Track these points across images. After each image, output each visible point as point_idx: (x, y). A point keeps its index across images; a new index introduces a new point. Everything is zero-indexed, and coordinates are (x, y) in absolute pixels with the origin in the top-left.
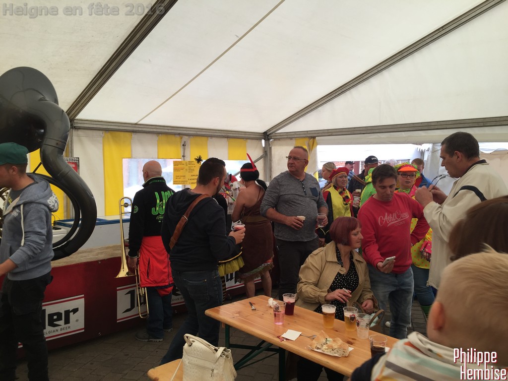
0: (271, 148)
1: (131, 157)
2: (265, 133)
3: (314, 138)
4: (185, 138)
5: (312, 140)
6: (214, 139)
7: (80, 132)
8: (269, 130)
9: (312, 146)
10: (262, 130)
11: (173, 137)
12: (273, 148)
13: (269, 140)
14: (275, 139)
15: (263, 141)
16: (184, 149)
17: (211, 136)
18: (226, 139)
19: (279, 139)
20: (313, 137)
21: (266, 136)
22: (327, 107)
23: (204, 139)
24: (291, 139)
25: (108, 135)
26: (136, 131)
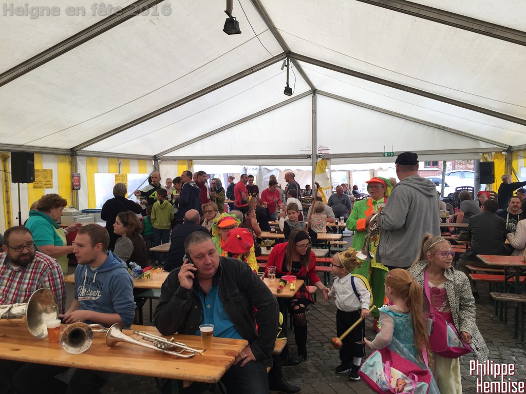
0: (159, 166)
1: (97, 173)
2: (155, 156)
3: (192, 160)
4: (121, 160)
5: (190, 162)
6: (132, 160)
7: (81, 158)
8: (158, 154)
9: (191, 165)
11: (114, 160)
12: (160, 166)
13: (157, 160)
14: (162, 160)
15: (153, 161)
16: (119, 167)
17: (131, 159)
18: (137, 161)
19: (165, 160)
21: (155, 158)
22: (199, 143)
23: (128, 160)
24: (175, 160)
25: (88, 159)
26: (99, 157)
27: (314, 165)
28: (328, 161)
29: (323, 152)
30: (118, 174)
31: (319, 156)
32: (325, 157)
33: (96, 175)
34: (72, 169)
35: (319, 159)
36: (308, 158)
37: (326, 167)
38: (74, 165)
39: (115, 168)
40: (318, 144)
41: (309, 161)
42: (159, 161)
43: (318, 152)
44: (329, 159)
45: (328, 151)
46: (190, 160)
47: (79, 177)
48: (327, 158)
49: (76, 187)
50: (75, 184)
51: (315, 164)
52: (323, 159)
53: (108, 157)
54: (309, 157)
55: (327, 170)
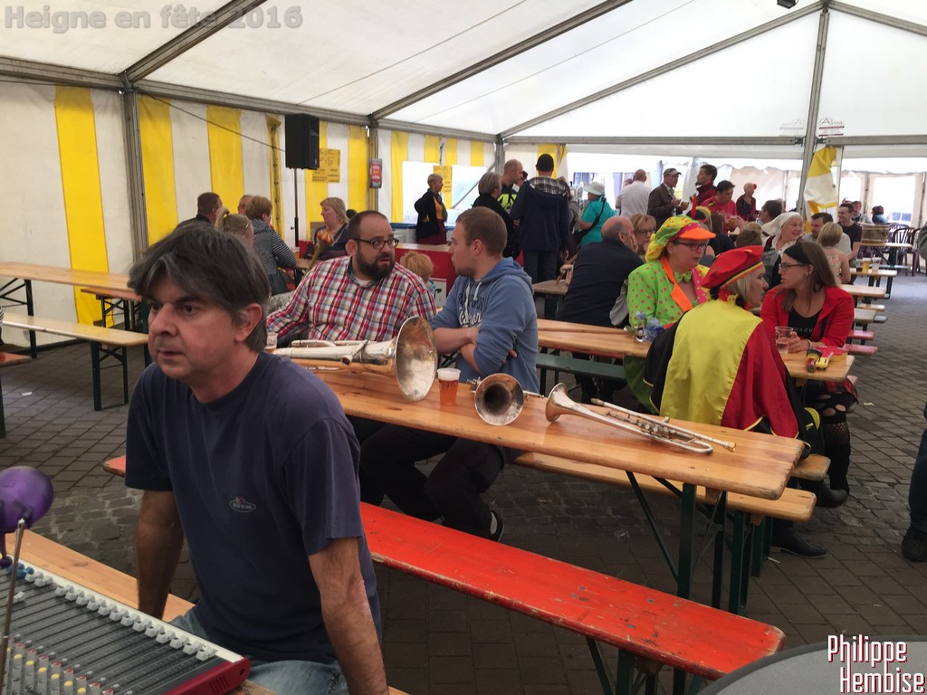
1: (407, 160)
2: (499, 136)
3: (564, 145)
4: (444, 140)
5: (561, 147)
6: (462, 143)
7: (384, 132)
8: (505, 132)
9: (561, 155)
10: (496, 132)
11: (433, 138)
13: (502, 143)
14: (510, 144)
16: (441, 152)
17: (460, 138)
18: (468, 143)
19: (516, 144)
20: (562, 144)
21: (499, 139)
23: (455, 140)
24: (533, 144)
25: (394, 134)
26: (411, 132)
27: (807, 159)
28: (839, 151)
29: (829, 132)
30: (438, 164)
31: (821, 141)
32: (833, 143)
33: (404, 163)
34: (369, 152)
35: (820, 147)
36: (796, 143)
37: (834, 163)
38: (372, 143)
39: (434, 153)
40: (821, 116)
41: (799, 149)
42: (505, 144)
43: (819, 133)
44: (841, 146)
45: (841, 131)
46: (561, 144)
47: (381, 166)
48: (837, 145)
49: (374, 184)
50: (374, 177)
51: (810, 157)
52: (828, 146)
53: (424, 134)
54: (799, 141)
55: (834, 170)
